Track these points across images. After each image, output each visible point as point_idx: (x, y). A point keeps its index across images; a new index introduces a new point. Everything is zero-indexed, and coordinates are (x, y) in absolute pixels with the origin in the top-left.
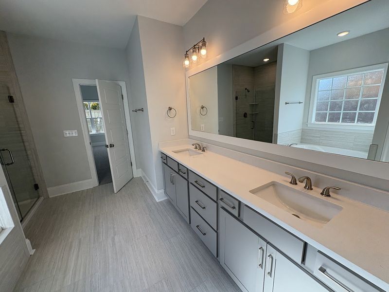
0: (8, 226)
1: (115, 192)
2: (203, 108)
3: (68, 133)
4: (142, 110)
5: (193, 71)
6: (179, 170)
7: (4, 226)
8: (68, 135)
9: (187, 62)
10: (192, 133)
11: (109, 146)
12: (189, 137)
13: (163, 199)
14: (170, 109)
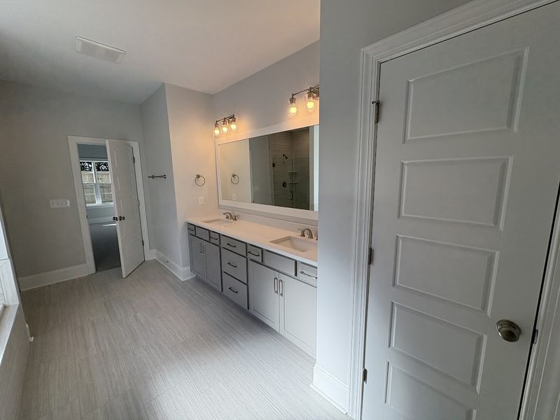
0: (11, 303)
1: (124, 276)
2: (234, 176)
3: (55, 204)
4: (165, 177)
5: (223, 140)
6: (210, 237)
7: (7, 303)
8: (55, 206)
9: (217, 132)
10: (222, 202)
11: (118, 219)
12: (219, 207)
13: (189, 278)
14: (198, 176)
